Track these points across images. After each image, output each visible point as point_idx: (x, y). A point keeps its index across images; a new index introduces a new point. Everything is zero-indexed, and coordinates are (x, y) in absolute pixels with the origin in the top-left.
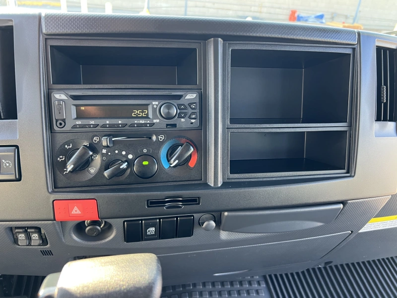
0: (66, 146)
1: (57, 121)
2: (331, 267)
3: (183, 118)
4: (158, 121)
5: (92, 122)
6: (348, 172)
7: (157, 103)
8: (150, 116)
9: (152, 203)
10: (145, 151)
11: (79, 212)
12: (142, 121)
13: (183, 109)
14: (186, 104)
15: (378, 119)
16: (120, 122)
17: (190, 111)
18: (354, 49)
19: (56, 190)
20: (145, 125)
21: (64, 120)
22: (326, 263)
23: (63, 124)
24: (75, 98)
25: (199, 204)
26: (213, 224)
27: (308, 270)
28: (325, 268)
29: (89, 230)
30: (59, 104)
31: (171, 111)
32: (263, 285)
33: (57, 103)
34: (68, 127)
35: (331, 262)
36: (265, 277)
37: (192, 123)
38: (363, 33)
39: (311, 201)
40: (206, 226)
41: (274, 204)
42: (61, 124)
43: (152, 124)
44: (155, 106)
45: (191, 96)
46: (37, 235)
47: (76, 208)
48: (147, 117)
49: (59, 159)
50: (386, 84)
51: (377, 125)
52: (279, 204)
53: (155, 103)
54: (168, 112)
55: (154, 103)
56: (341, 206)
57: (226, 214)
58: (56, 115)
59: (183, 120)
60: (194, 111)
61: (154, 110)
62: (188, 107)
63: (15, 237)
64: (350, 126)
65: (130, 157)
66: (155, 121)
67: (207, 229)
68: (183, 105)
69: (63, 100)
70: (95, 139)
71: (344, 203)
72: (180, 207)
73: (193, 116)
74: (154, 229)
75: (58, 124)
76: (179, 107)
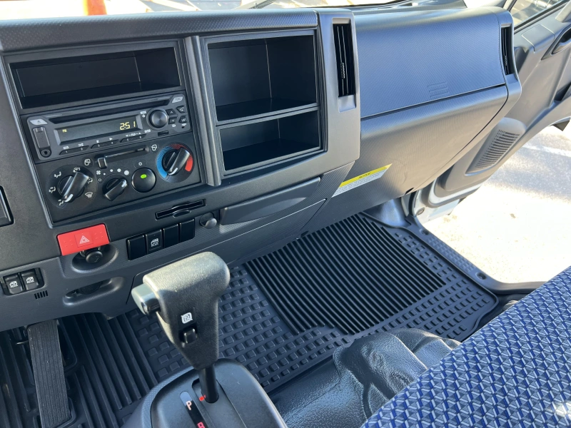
0: (55, 176)
1: (40, 150)
2: (309, 236)
3: (174, 123)
4: (149, 131)
5: (82, 145)
6: (321, 149)
7: (145, 112)
8: (140, 126)
9: (159, 215)
10: (140, 164)
11: (87, 240)
12: (133, 134)
13: (172, 114)
14: (174, 108)
15: (340, 95)
16: (111, 139)
17: (180, 115)
18: (315, 31)
19: (57, 224)
20: (137, 137)
21: (49, 148)
22: (302, 235)
23: (49, 151)
24: (55, 121)
25: (204, 205)
26: (214, 221)
27: (289, 245)
28: (304, 239)
29: (90, 258)
30: (40, 132)
31: (162, 119)
32: (245, 274)
33: (37, 131)
34: (55, 155)
35: (307, 232)
36: (244, 265)
37: (183, 127)
38: (321, 12)
39: (297, 181)
40: (209, 224)
41: (267, 190)
42: (46, 153)
43: (144, 135)
44: (144, 116)
45: (178, 99)
46: (32, 278)
47: (83, 238)
48: (136, 129)
49: (50, 191)
50: (343, 61)
51: (340, 100)
52: (272, 189)
53: (143, 112)
54: (160, 121)
55: (141, 113)
56: (319, 179)
57: (226, 209)
58: (38, 144)
59: (174, 126)
60: (184, 114)
61: (143, 120)
62: (176, 111)
63: (4, 287)
64: (319, 105)
65: (127, 173)
66: (146, 132)
67: (209, 227)
68: (171, 110)
69: (42, 126)
70: (86, 161)
71: (321, 176)
72: (188, 212)
73: (184, 120)
74: (157, 240)
75: (43, 153)
76: (168, 112)
